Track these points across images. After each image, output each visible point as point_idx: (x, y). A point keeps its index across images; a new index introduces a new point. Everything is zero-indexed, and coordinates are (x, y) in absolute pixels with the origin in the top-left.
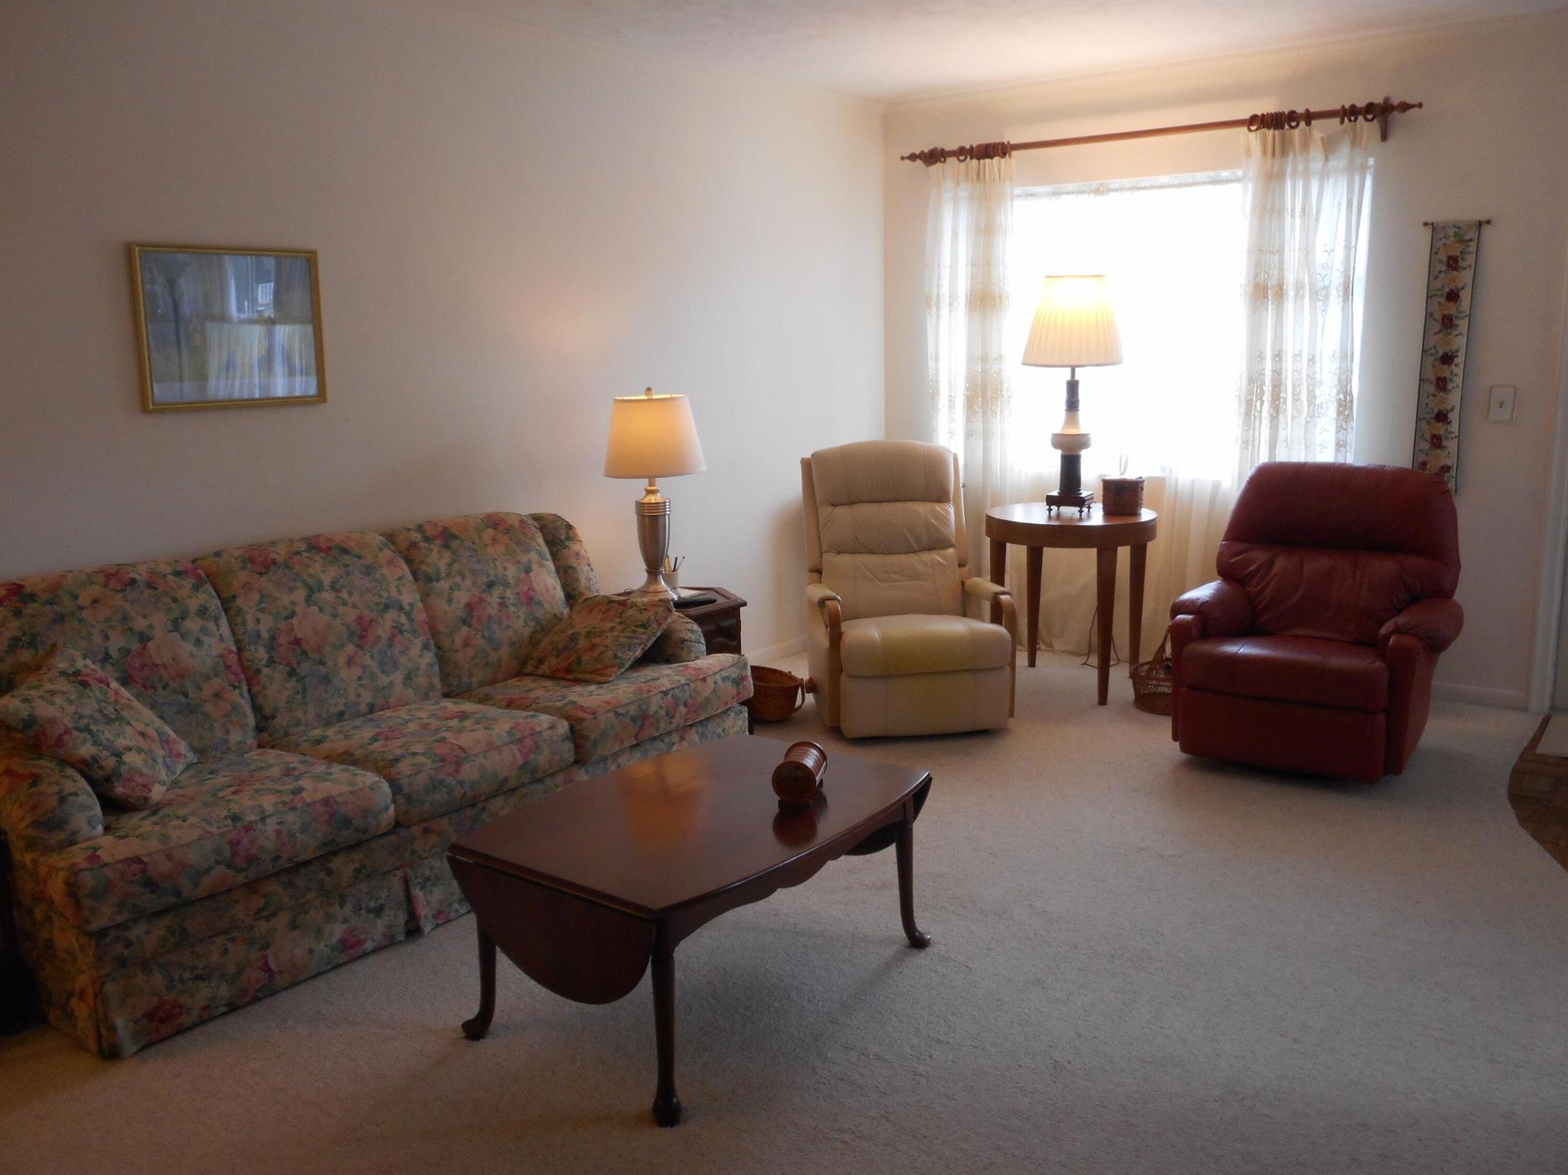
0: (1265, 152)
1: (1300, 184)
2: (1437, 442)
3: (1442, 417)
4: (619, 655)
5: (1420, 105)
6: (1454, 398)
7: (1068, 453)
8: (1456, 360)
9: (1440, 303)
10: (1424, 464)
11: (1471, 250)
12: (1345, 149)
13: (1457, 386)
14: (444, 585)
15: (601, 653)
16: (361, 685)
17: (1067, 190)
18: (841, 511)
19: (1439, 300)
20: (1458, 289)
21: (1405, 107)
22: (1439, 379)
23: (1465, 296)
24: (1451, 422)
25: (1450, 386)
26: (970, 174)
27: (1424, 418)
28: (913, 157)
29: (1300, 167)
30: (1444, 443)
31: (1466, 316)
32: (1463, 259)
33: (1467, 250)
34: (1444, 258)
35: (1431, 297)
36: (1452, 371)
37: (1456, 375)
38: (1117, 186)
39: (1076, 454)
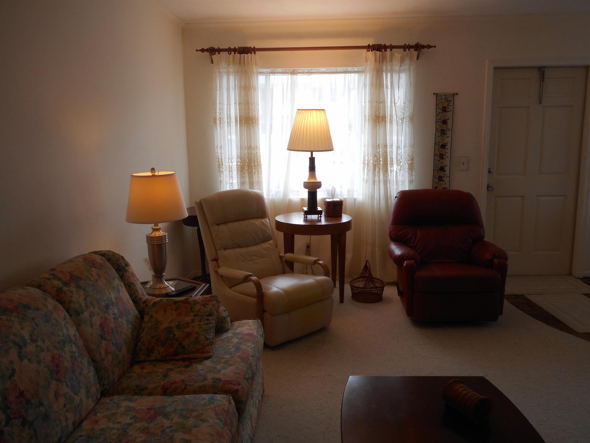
0: (376, 61)
1: (389, 75)
2: (440, 179)
3: (442, 169)
4: (208, 337)
5: (435, 47)
6: (447, 162)
7: (310, 191)
8: (447, 147)
9: (440, 125)
10: (436, 187)
11: (451, 104)
12: (407, 61)
13: (448, 157)
14: (86, 315)
15: (196, 338)
16: (67, 411)
17: (277, 71)
18: (222, 227)
19: (440, 123)
20: (447, 119)
21: (429, 47)
22: (440, 154)
23: (449, 122)
24: (445, 170)
25: (445, 157)
26: (236, 61)
27: (436, 170)
28: (203, 50)
29: (389, 68)
30: (443, 179)
31: (450, 130)
32: (448, 108)
33: (449, 104)
34: (441, 107)
35: (437, 122)
36: (445, 151)
37: (447, 153)
38: (301, 71)
39: (316, 191)
